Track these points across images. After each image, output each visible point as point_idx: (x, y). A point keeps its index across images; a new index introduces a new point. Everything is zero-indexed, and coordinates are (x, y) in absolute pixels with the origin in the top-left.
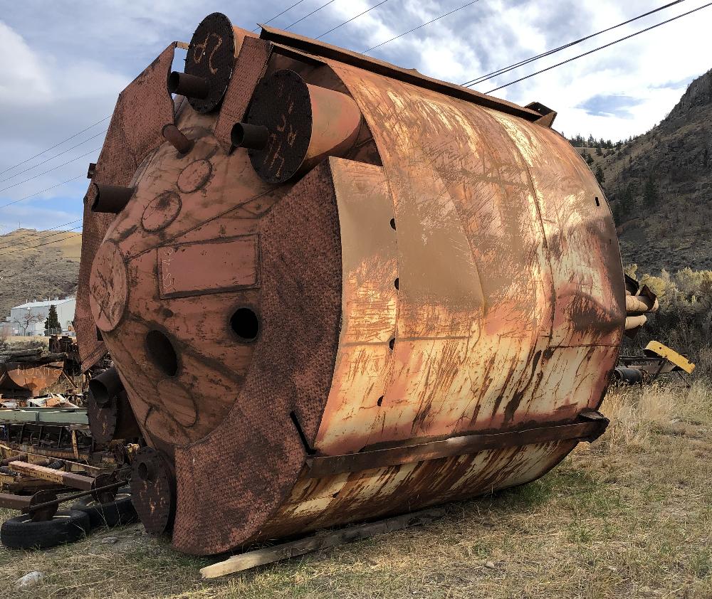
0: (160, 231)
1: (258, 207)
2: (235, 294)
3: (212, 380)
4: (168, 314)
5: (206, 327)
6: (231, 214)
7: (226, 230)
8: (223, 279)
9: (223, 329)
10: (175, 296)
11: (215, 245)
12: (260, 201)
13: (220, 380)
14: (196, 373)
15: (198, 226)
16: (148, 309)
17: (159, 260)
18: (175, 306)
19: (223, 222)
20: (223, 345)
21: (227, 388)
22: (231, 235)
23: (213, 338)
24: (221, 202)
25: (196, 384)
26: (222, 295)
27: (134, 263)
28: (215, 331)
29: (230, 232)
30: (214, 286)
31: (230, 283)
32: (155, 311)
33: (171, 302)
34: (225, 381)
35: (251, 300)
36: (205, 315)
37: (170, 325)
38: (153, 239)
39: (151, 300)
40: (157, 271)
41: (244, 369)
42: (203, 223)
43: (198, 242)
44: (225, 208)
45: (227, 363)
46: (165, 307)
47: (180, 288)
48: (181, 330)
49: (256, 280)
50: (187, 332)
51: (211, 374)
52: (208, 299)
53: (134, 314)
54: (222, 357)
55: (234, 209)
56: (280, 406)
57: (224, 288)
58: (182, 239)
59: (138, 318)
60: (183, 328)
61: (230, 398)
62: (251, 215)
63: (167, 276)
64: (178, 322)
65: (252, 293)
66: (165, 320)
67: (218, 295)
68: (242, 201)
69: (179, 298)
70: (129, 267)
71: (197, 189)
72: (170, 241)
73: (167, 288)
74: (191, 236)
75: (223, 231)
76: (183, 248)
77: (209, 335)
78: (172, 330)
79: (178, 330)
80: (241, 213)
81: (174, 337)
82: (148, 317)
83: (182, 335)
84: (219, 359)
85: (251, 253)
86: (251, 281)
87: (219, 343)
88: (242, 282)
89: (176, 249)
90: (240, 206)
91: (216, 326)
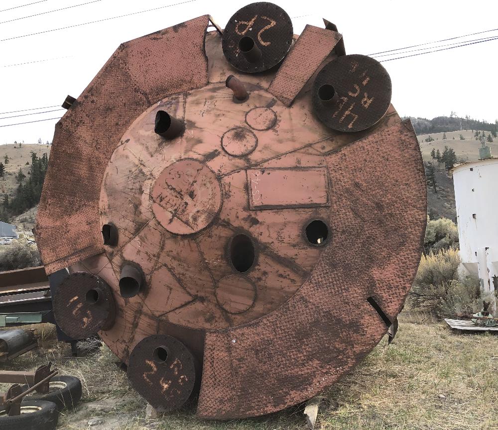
0: (244, 156)
1: (323, 148)
2: (310, 210)
3: (281, 275)
4: (255, 222)
5: (285, 233)
6: (302, 150)
7: (302, 162)
8: (301, 198)
9: (299, 236)
10: (263, 208)
11: (294, 172)
12: (324, 144)
13: (288, 275)
14: (268, 269)
15: (278, 156)
16: (238, 217)
17: (249, 179)
18: (261, 216)
19: (298, 155)
20: (297, 247)
21: (293, 281)
22: (305, 166)
23: (289, 242)
24: (293, 140)
25: (264, 278)
26: (300, 210)
27: (226, 180)
28: (292, 237)
29: (303, 164)
30: (294, 203)
31: (307, 201)
32: (244, 219)
33: (258, 213)
34: (293, 276)
35: (323, 215)
36: (285, 224)
37: (255, 230)
38: (241, 163)
39: (242, 210)
40: (247, 188)
41: (310, 266)
42: (283, 154)
43: (279, 169)
44: (297, 145)
45: (298, 262)
46: (253, 216)
47: (266, 202)
48: (263, 234)
49: (328, 200)
50: (269, 236)
51: (282, 270)
52: (289, 212)
53: (224, 221)
54: (294, 257)
55: (305, 147)
56: (356, 293)
57: (302, 204)
58: (265, 165)
59: (227, 224)
60: (266, 234)
61: (293, 289)
62: (319, 153)
63: (255, 192)
64: (262, 229)
65: (324, 210)
66: (250, 227)
67: (297, 209)
68: (310, 142)
69: (265, 210)
70: (222, 183)
71: (268, 129)
72: (256, 165)
73: (256, 202)
74: (273, 163)
75: (299, 162)
76: (268, 172)
77: (286, 240)
78: (256, 235)
79: (261, 235)
80: (311, 150)
81: (256, 240)
82: (236, 224)
83: (264, 239)
84: (292, 258)
85: (322, 180)
86: (323, 201)
87: (294, 246)
88: (316, 201)
89: (263, 172)
90: (310, 145)
91: (293, 233)
